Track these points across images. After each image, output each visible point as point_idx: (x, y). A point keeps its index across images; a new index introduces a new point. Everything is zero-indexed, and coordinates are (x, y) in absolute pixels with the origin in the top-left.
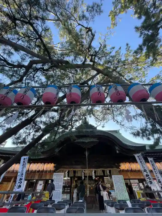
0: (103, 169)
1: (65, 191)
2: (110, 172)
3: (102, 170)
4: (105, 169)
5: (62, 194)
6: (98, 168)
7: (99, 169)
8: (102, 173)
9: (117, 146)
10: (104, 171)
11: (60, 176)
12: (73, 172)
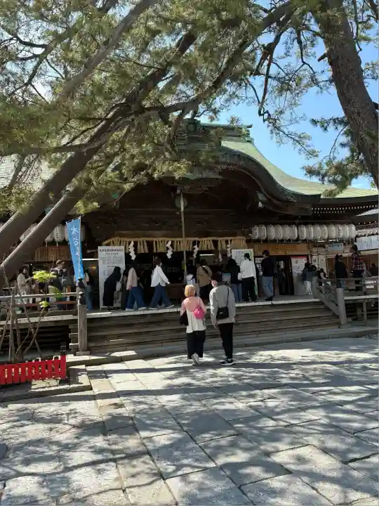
0: (215, 238)
3: (213, 241)
4: (220, 239)
6: (205, 237)
7: (205, 239)
8: (212, 245)
9: (261, 192)
10: (215, 243)
11: (116, 252)
12: (145, 244)
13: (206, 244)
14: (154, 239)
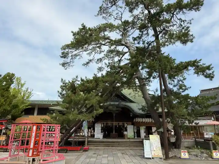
0: (123, 122)
7: (120, 122)
13: (121, 124)
14: (108, 122)
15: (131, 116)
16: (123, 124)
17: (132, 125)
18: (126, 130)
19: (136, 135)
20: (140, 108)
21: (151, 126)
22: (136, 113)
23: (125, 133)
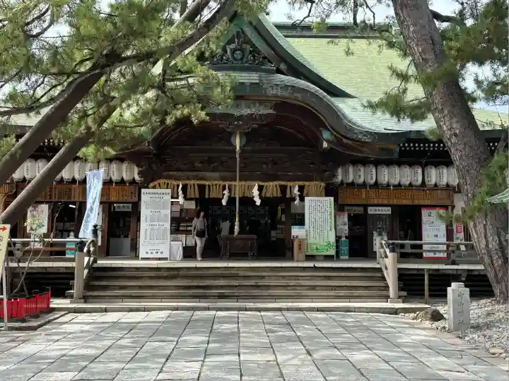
0: (283, 183)
1: (181, 229)
2: (301, 189)
3: (281, 186)
4: (289, 184)
5: (171, 233)
7: (271, 183)
8: (279, 191)
9: (326, 129)
11: (162, 196)
12: (196, 187)
13: (272, 188)
14: (207, 183)
15: (325, 145)
16: (283, 189)
17: (327, 195)
18: (300, 221)
19: (345, 249)
20: (375, 100)
21: (416, 202)
22: (351, 130)
23: (296, 231)
